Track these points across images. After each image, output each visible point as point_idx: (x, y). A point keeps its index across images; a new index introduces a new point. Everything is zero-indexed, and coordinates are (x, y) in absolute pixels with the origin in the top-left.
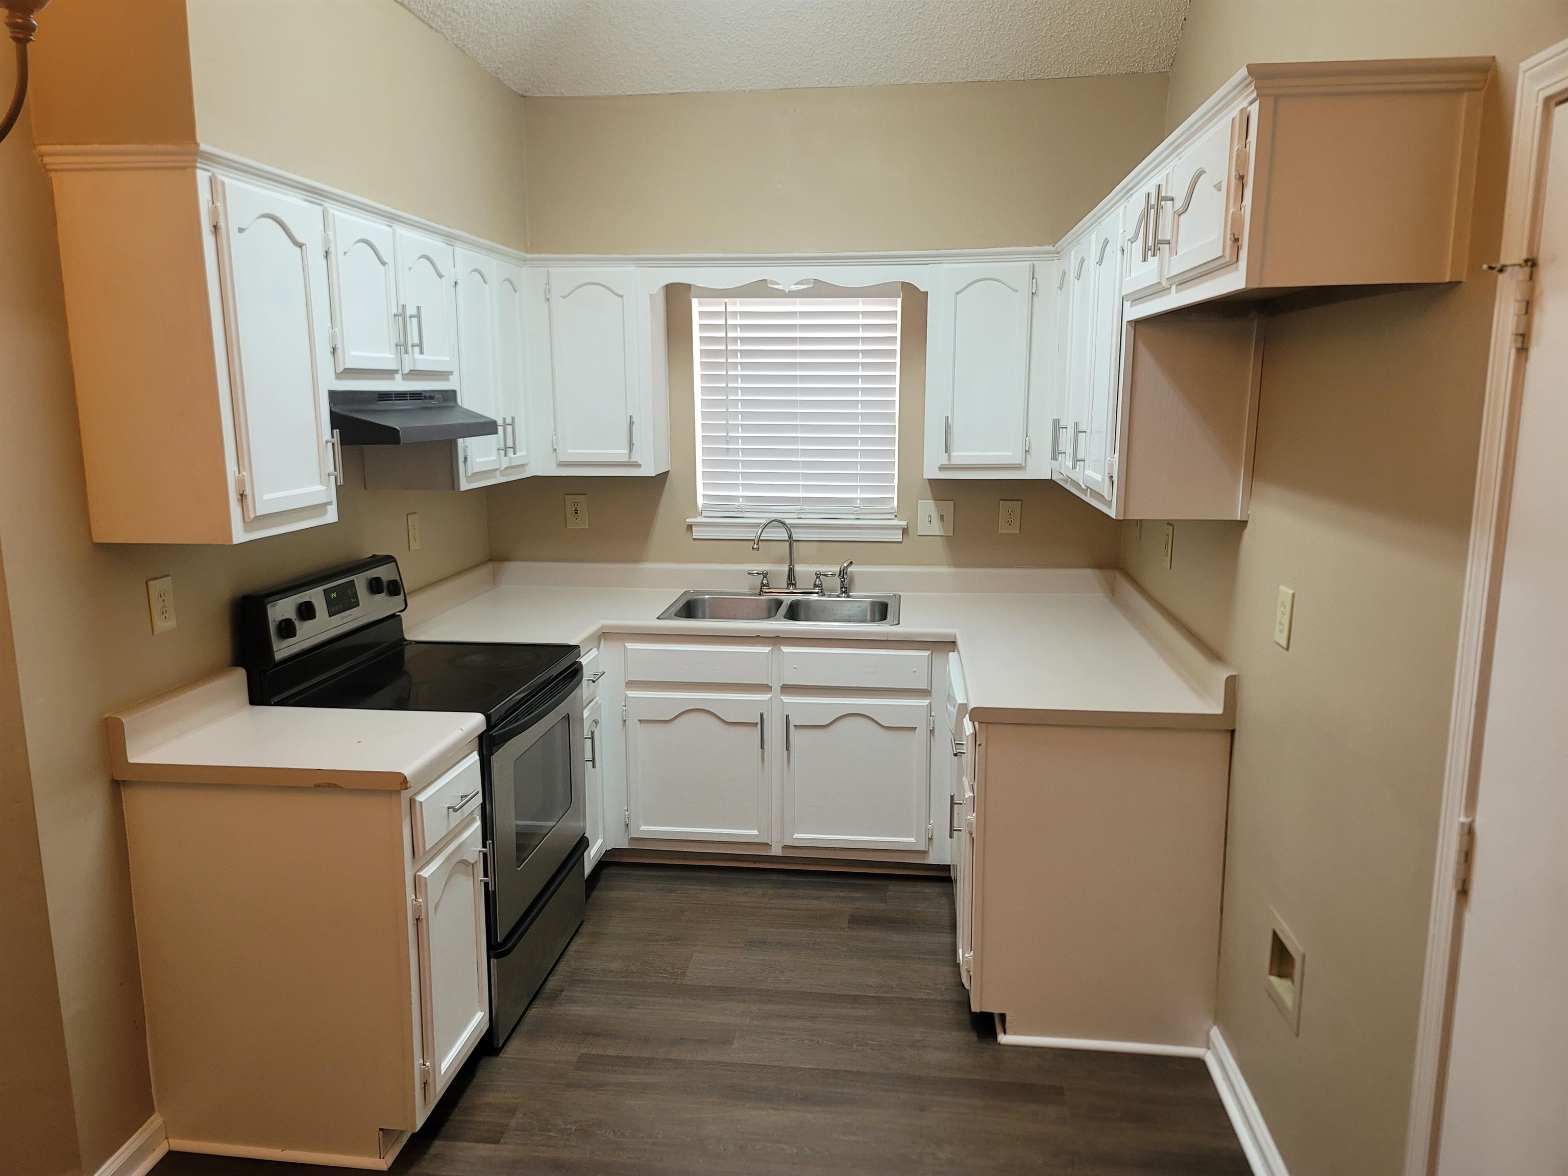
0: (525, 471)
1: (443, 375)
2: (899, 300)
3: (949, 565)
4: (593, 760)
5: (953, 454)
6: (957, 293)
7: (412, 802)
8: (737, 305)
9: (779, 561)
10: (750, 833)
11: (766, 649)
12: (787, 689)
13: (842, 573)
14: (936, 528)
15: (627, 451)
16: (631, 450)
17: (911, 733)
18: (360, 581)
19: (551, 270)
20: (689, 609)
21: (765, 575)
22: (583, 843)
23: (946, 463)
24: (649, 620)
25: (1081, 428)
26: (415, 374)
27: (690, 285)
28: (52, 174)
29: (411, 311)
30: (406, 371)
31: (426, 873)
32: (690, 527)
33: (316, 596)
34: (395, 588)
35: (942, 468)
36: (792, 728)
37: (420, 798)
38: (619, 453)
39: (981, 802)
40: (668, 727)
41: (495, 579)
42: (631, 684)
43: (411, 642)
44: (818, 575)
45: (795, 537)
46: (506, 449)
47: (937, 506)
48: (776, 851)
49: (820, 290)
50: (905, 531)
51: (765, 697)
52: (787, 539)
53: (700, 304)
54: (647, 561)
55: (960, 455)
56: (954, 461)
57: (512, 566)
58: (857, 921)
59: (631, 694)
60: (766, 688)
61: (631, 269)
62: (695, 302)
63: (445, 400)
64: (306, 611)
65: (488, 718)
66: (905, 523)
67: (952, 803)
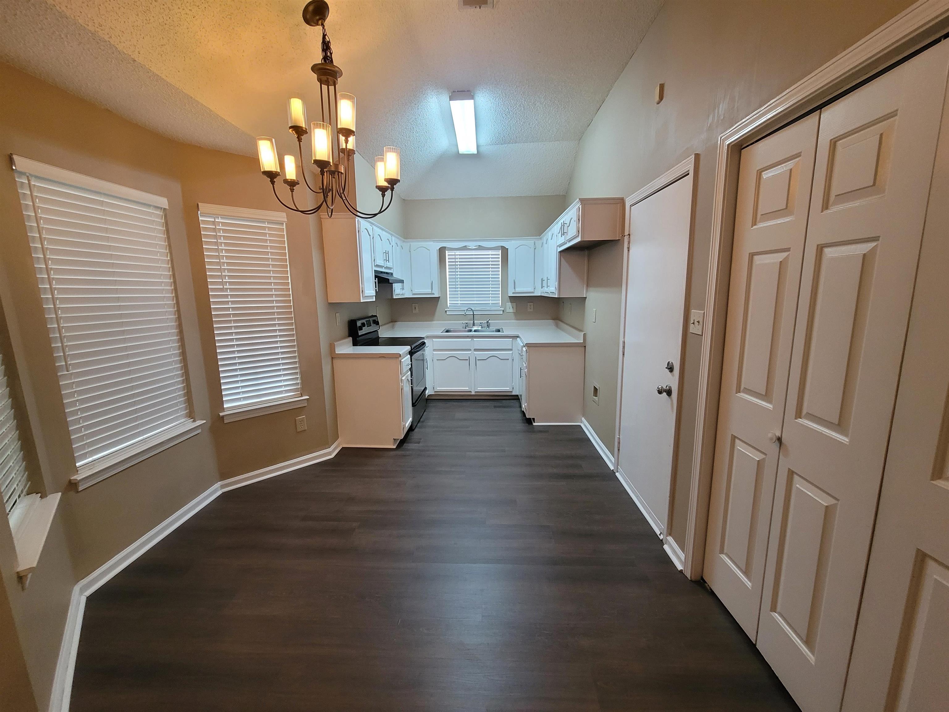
0: (404, 296)
1: (390, 268)
2: (500, 251)
3: (515, 320)
4: (427, 368)
5: (516, 289)
6: (516, 249)
7: (400, 361)
8: (458, 253)
9: (470, 320)
10: (466, 389)
11: (470, 340)
12: (476, 350)
13: (488, 322)
14: (511, 310)
15: (431, 290)
16: (432, 290)
17: (507, 360)
18: (371, 319)
19: (411, 244)
20: (447, 331)
21: (467, 323)
22: (425, 389)
23: (514, 291)
24: (439, 333)
25: (548, 278)
26: (387, 268)
27: (445, 247)
28: (322, 219)
29: (387, 252)
30: (385, 267)
31: (403, 378)
32: (446, 311)
33: (364, 321)
34: (376, 323)
35: (513, 293)
36: (477, 360)
37: (402, 360)
38: (429, 291)
39: (528, 367)
40: (445, 361)
41: (393, 327)
42: (434, 350)
43: (381, 338)
44: (481, 323)
45: (474, 314)
46: (402, 289)
47: (512, 305)
48: (473, 393)
49: (480, 248)
50: (503, 311)
51: (470, 352)
52: (472, 314)
53: (448, 252)
54: (434, 321)
55: (518, 290)
56: (516, 291)
57: (398, 323)
58: (495, 407)
59: (434, 353)
60: (470, 350)
61: (432, 243)
62: (447, 252)
63: (391, 275)
64: (363, 325)
65: (411, 347)
66: (503, 309)
67: (521, 369)
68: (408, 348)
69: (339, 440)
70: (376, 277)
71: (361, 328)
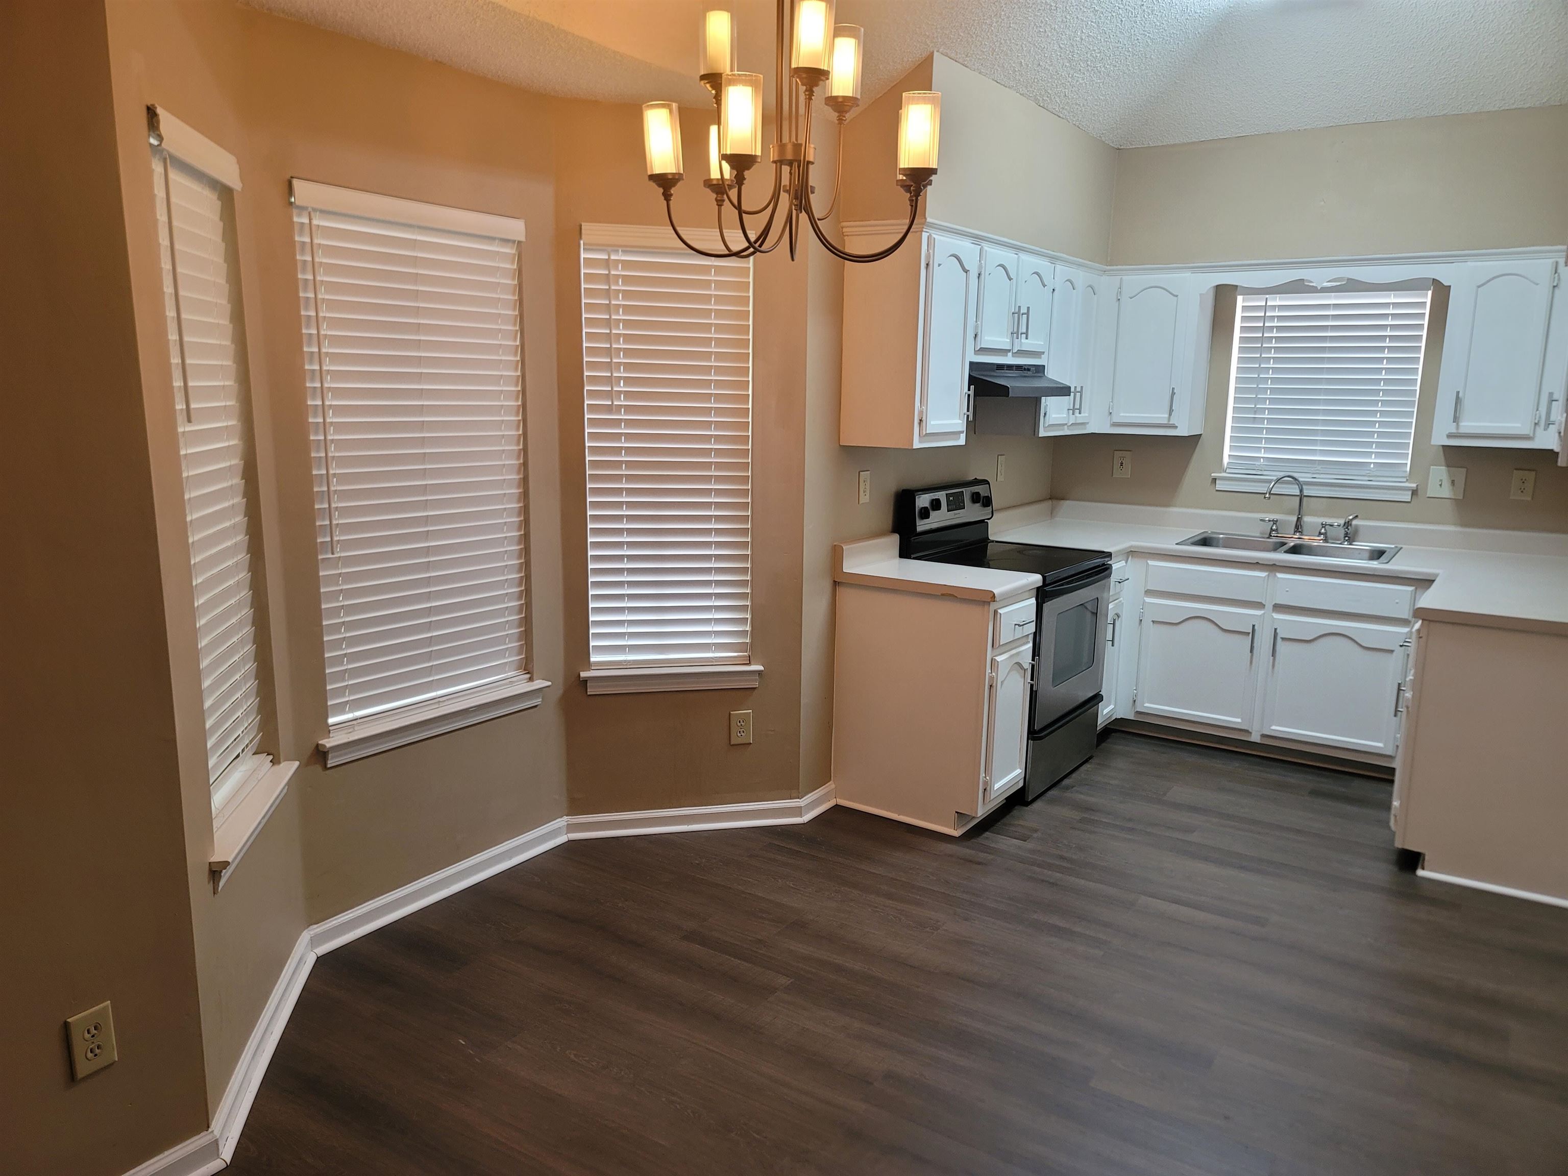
0: (1085, 429)
1: (1038, 354)
2: (1430, 293)
3: (1455, 524)
4: (1113, 641)
5: (1462, 424)
6: (1479, 287)
7: (996, 612)
8: (1276, 301)
9: (1290, 513)
10: (1235, 720)
11: (1263, 574)
12: (1278, 608)
13: (1348, 524)
14: (1446, 492)
15: (1167, 416)
16: (1170, 415)
17: (1389, 655)
18: (967, 492)
19: (1124, 278)
20: (1205, 541)
21: (1275, 522)
22: (1097, 698)
23: (1454, 431)
24: (1170, 545)
26: (1021, 353)
27: (1237, 286)
28: (846, 238)
29: (1024, 310)
30: (1015, 351)
31: (999, 659)
32: (1214, 480)
33: (941, 495)
34: (987, 502)
35: (1450, 436)
36: (1279, 640)
37: (1000, 611)
38: (1161, 417)
40: (1174, 627)
41: (1052, 513)
42: (1149, 593)
43: (993, 541)
44: (1324, 525)
45: (1306, 493)
46: (1074, 410)
47: (1449, 471)
48: (1255, 738)
49: (1353, 286)
50: (1414, 492)
51: (1259, 613)
52: (1298, 494)
53: (1244, 300)
54: (1175, 506)
55: (1468, 425)
56: (1462, 430)
57: (1066, 504)
58: (1315, 793)
59: (1148, 600)
60: (1260, 605)
61: (1187, 275)
62: (1240, 299)
63: (1037, 372)
64: (936, 505)
65: (1044, 578)
66: (1414, 485)
68: (1035, 579)
69: (831, 785)
70: (972, 380)
71: (925, 514)
